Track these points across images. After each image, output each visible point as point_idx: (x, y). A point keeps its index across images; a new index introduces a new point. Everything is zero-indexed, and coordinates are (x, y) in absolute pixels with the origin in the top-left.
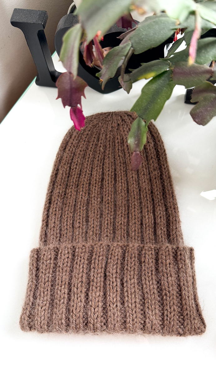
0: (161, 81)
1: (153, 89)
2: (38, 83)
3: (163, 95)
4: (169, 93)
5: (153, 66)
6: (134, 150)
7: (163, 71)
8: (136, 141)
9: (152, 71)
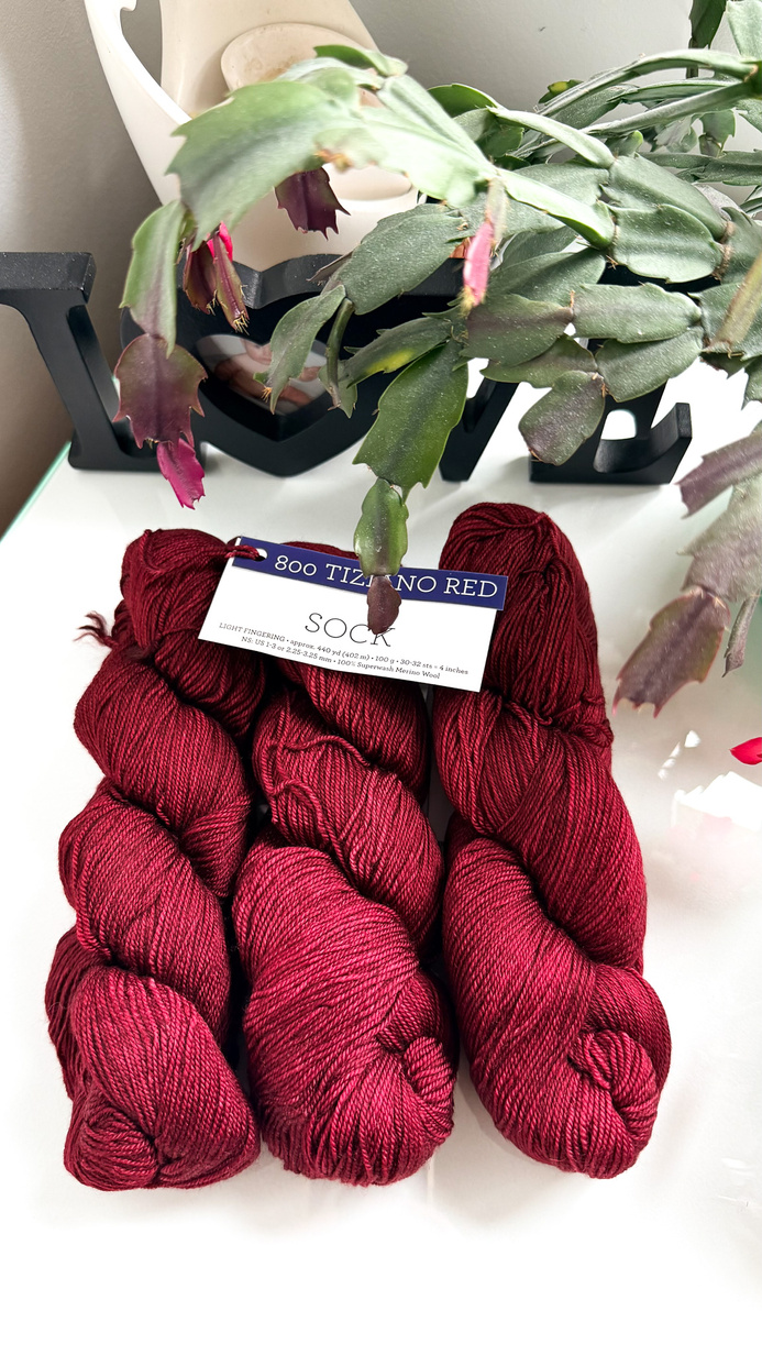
0: (429, 377)
1: (410, 398)
2: (77, 461)
3: (440, 414)
4: (455, 406)
5: (406, 335)
6: (374, 571)
7: (431, 347)
8: (376, 545)
9: (404, 347)
